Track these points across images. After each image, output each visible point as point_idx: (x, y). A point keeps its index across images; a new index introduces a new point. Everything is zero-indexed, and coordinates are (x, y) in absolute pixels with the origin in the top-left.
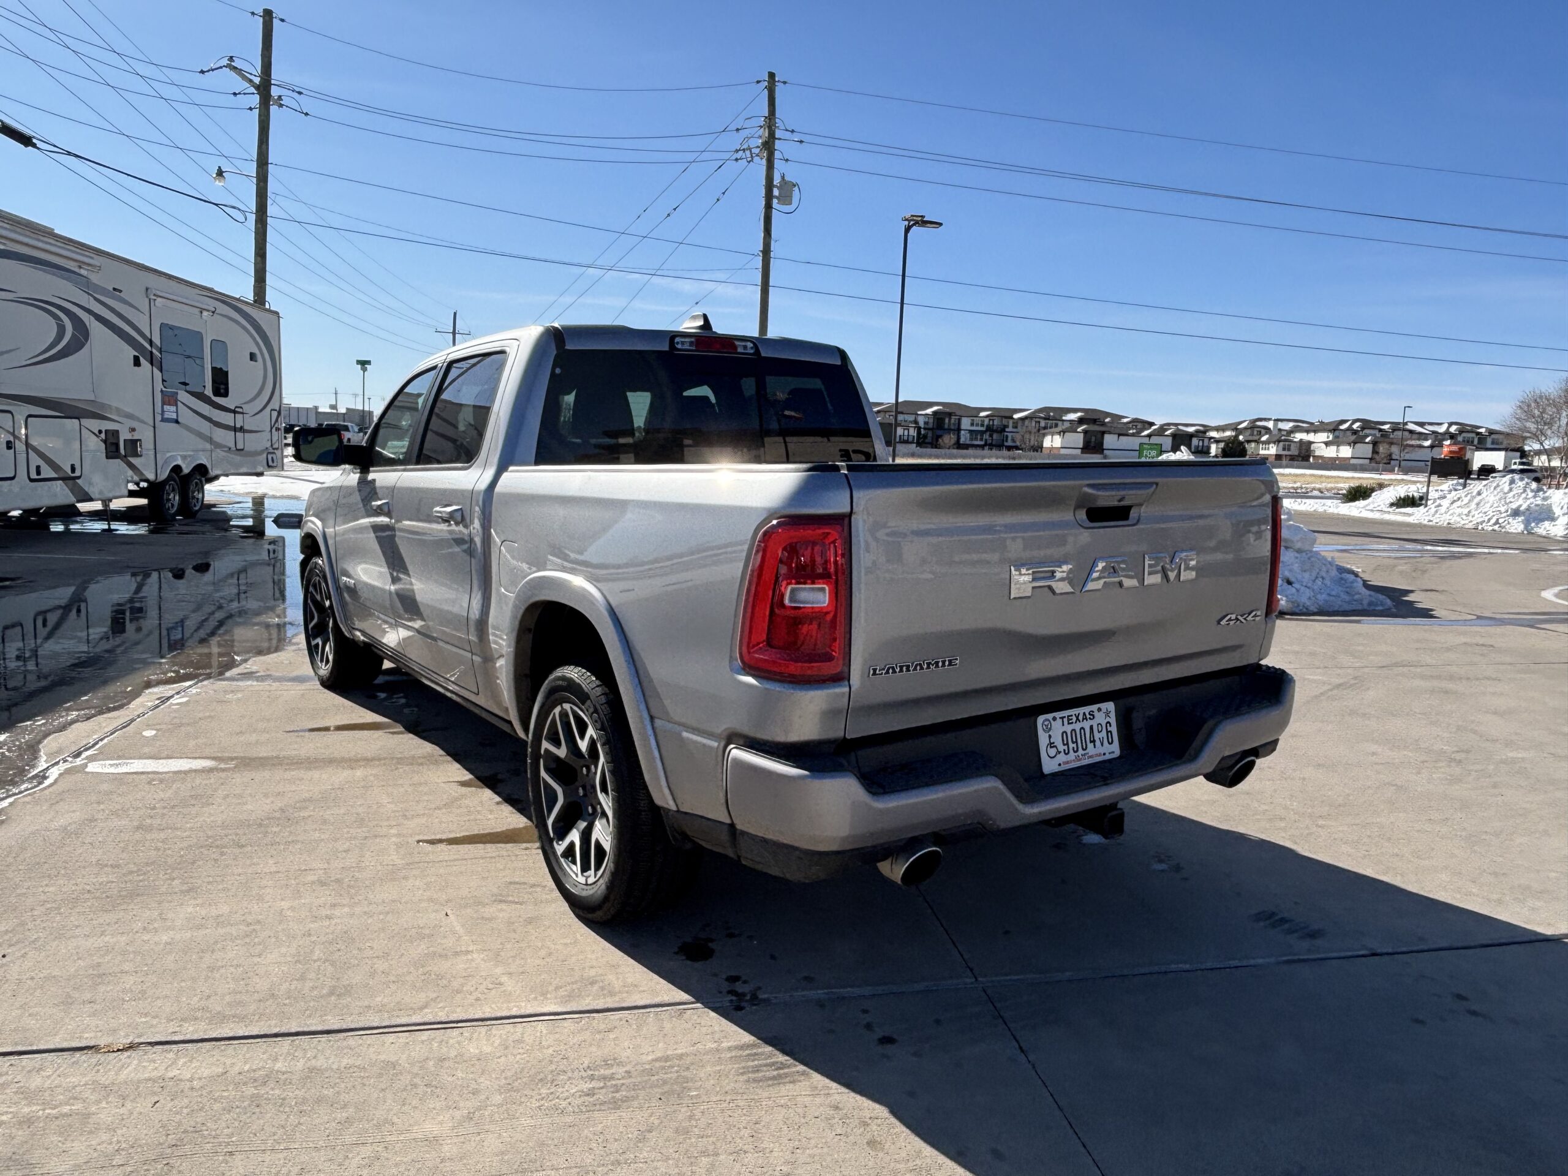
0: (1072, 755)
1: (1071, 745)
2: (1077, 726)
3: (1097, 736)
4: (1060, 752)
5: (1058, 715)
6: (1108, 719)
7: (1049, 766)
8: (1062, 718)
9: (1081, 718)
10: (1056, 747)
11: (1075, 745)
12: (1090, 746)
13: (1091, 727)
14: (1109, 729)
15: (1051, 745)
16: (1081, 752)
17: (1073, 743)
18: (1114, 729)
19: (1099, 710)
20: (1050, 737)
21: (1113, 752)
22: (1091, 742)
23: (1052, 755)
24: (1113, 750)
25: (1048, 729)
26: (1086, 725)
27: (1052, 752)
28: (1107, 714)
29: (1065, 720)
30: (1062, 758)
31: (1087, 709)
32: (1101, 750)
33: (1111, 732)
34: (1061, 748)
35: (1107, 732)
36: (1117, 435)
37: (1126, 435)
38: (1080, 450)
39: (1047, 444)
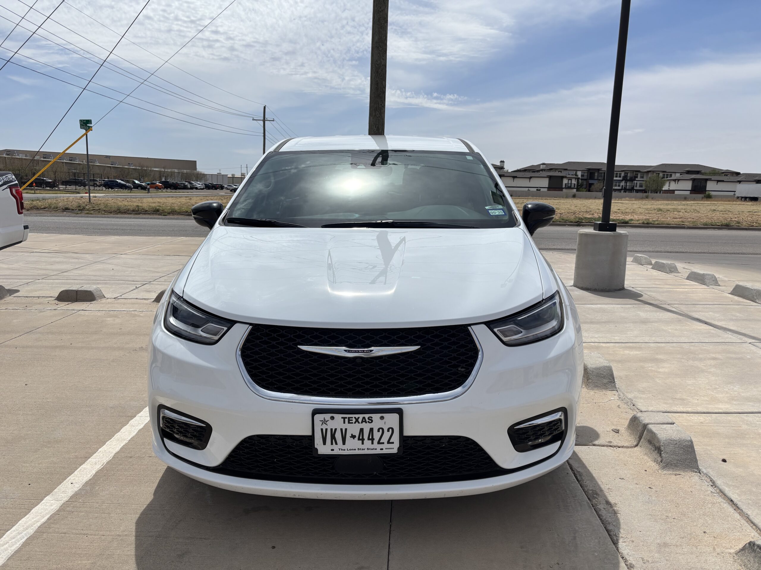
36: (716, 182)
37: (723, 181)
38: (689, 191)
39: (666, 188)
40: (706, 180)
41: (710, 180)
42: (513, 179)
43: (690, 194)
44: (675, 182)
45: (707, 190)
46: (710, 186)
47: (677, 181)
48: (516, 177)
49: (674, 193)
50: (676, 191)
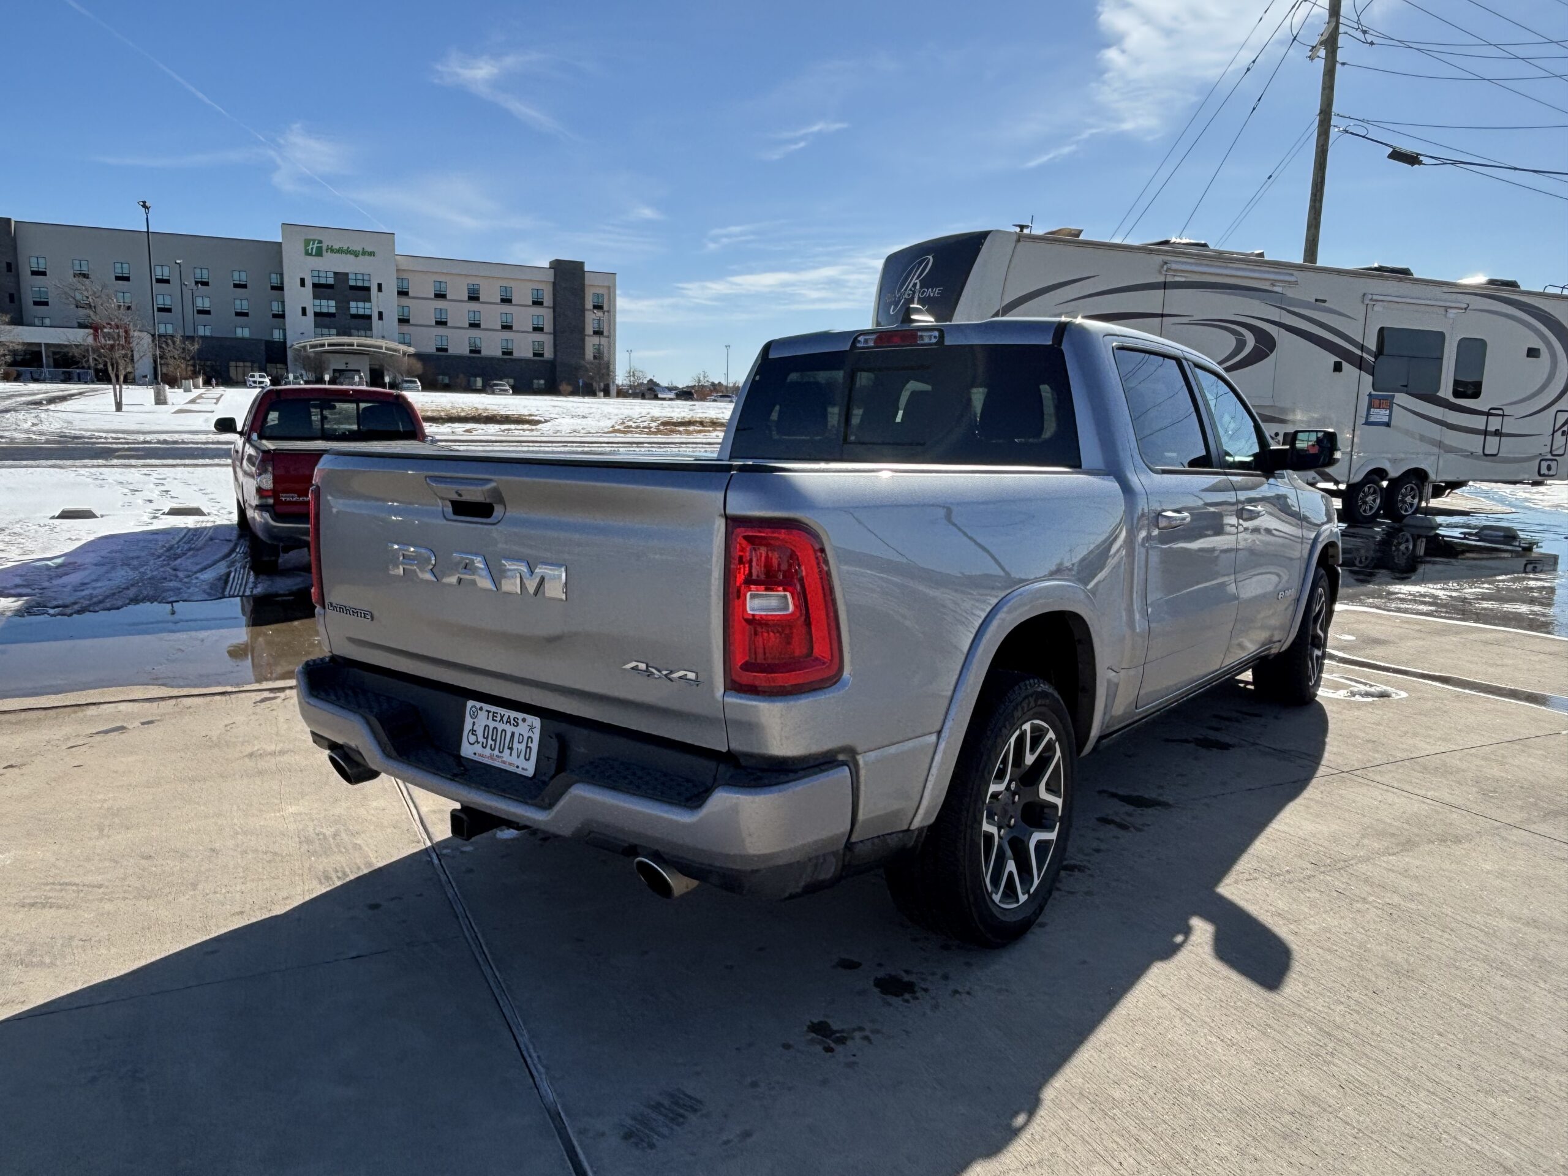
0: (488, 751)
1: (490, 742)
2: (501, 727)
3: (516, 745)
4: (479, 743)
5: (486, 707)
6: (531, 734)
7: (468, 750)
8: (489, 712)
9: (505, 719)
10: (476, 735)
11: (493, 743)
12: (507, 752)
13: (513, 734)
14: (530, 744)
15: (473, 732)
16: (496, 752)
17: (492, 740)
18: (535, 746)
19: (524, 720)
20: (474, 724)
21: (526, 770)
22: (509, 748)
23: (472, 742)
24: (528, 768)
25: (474, 716)
26: (510, 729)
27: (472, 739)
28: (532, 728)
29: (491, 715)
30: (478, 748)
31: (513, 714)
32: (514, 759)
33: (530, 748)
34: (481, 739)
35: (527, 747)
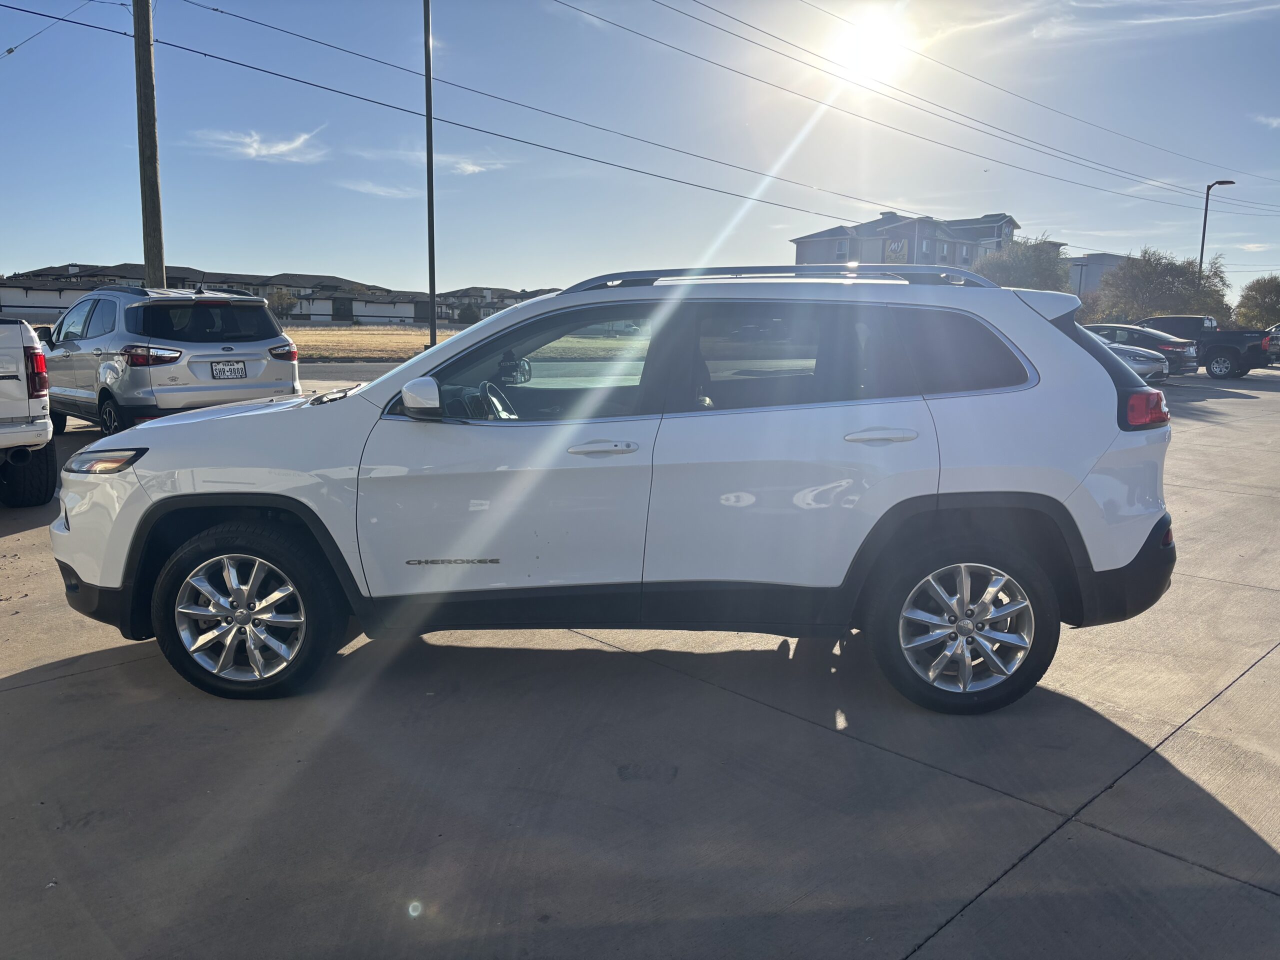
36: (364, 303)
37: (372, 302)
38: (331, 316)
39: (296, 311)
40: (352, 300)
41: (356, 300)
42: (25, 291)
43: (333, 320)
44: (309, 302)
45: (354, 314)
46: (358, 308)
47: (311, 301)
48: (31, 289)
49: (310, 319)
50: (311, 316)
